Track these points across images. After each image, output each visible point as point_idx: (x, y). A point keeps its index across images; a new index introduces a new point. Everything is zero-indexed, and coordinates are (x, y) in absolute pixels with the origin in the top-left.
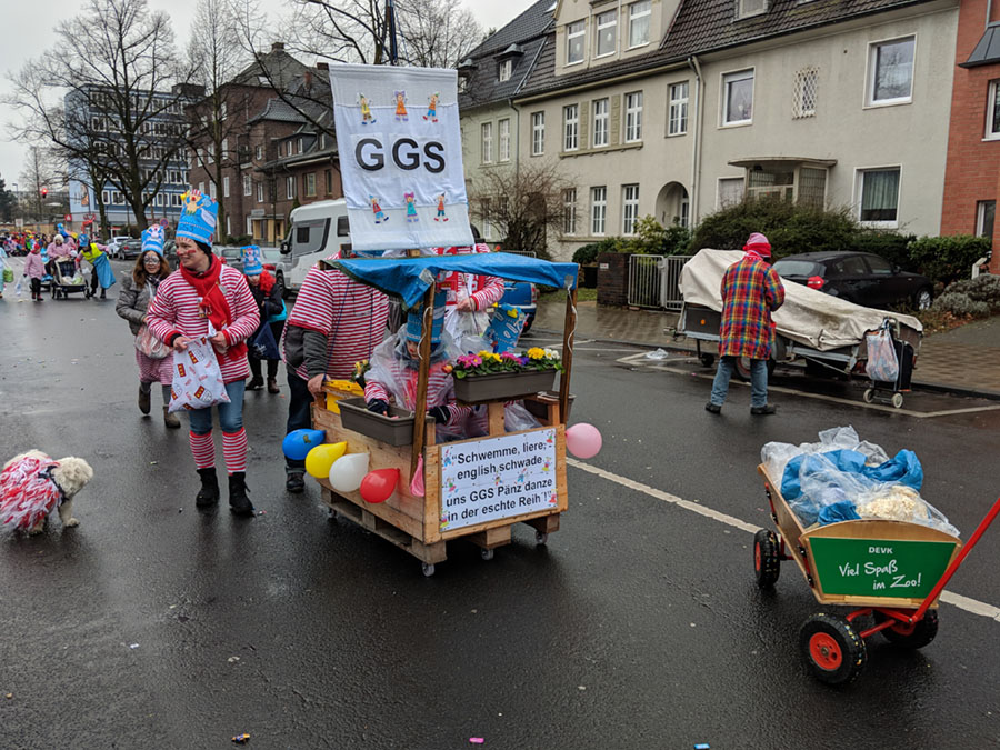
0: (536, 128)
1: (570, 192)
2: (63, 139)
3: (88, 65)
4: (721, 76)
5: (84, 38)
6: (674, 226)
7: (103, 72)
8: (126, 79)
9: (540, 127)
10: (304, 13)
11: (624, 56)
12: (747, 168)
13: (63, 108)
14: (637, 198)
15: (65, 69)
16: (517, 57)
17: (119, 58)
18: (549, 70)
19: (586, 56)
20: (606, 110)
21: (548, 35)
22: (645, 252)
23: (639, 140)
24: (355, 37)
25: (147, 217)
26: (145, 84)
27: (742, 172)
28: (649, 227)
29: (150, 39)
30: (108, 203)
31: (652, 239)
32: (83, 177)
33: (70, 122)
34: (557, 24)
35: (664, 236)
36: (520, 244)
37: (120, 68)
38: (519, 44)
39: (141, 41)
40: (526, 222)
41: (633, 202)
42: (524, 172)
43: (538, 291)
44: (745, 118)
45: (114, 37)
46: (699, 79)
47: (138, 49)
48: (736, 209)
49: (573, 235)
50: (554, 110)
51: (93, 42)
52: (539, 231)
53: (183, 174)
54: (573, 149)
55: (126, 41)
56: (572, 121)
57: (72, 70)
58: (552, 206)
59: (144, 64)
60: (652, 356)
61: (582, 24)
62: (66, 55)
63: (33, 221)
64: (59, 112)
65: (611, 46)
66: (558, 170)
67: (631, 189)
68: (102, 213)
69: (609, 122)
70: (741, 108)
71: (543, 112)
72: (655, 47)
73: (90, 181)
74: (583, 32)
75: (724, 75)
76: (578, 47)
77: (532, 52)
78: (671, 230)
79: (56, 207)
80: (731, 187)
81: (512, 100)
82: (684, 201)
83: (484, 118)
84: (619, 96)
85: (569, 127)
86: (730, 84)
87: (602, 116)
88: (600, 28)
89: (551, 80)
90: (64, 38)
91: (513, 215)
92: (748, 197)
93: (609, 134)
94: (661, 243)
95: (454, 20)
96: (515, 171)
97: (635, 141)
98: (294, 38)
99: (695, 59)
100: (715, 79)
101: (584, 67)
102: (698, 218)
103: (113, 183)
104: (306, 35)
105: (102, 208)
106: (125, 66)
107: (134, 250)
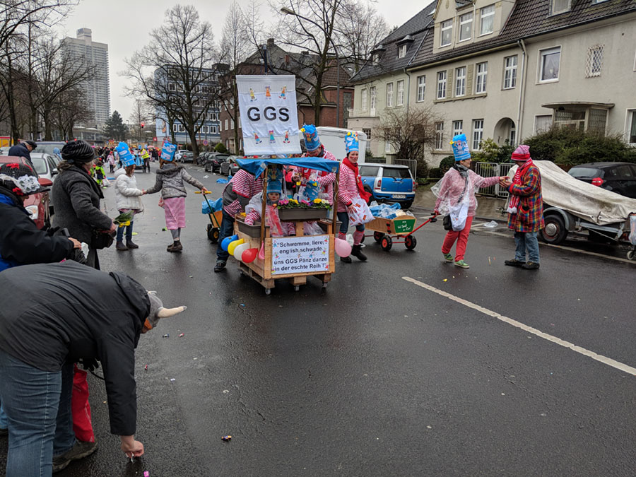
0: (420, 85)
1: (440, 124)
2: (153, 95)
3: (167, 54)
4: (539, 52)
5: (165, 38)
6: (505, 145)
7: (174, 57)
8: (187, 61)
9: (422, 85)
10: (285, 21)
11: (476, 41)
12: (554, 109)
13: (153, 78)
14: (482, 127)
15: (154, 56)
16: (410, 43)
17: (184, 49)
18: (430, 50)
19: (453, 40)
20: (465, 73)
21: (429, 29)
22: (486, 161)
23: (485, 92)
24: (314, 34)
25: (197, 139)
26: (197, 64)
27: (551, 111)
28: (489, 145)
29: (200, 38)
30: (176, 131)
31: (490, 153)
32: (163, 117)
33: (157, 86)
34: (435, 22)
35: (499, 151)
36: (407, 155)
37: (184, 55)
38: (411, 35)
39: (196, 39)
40: (412, 142)
41: (479, 130)
42: (411, 112)
43: (417, 184)
44: (554, 78)
45: (181, 37)
46: (524, 54)
47: (193, 44)
48: (546, 135)
49: (441, 150)
50: (431, 75)
51: (170, 41)
52: (420, 147)
53: (217, 115)
54: (443, 98)
55: (188, 40)
56: (443, 81)
57: (158, 57)
58: (428, 132)
59: (197, 53)
60: (487, 225)
61: (451, 21)
62: (155, 48)
63: (137, 141)
64: (151, 80)
65: (469, 35)
66: (432, 111)
67: (478, 122)
68: (173, 137)
69: (466, 81)
70: (551, 71)
71: (424, 76)
72: (497, 34)
73: (167, 119)
74: (451, 27)
75: (541, 51)
76: (448, 35)
77: (419, 39)
78: (503, 148)
79: (148, 133)
80: (543, 121)
81: (406, 69)
82: (512, 129)
83: (389, 80)
84: (473, 65)
85: (441, 84)
86: (545, 56)
87: (462, 78)
88: (462, 23)
89: (430, 56)
90: (154, 38)
91: (403, 138)
92: (555, 126)
93: (465, 89)
94: (496, 155)
95: (372, 22)
96: (406, 111)
97: (482, 92)
98: (279, 35)
99: (522, 41)
100: (535, 54)
101: (452, 47)
102: (521, 140)
103: (179, 120)
104: (286, 33)
105: (173, 134)
106: (187, 53)
107: (190, 157)
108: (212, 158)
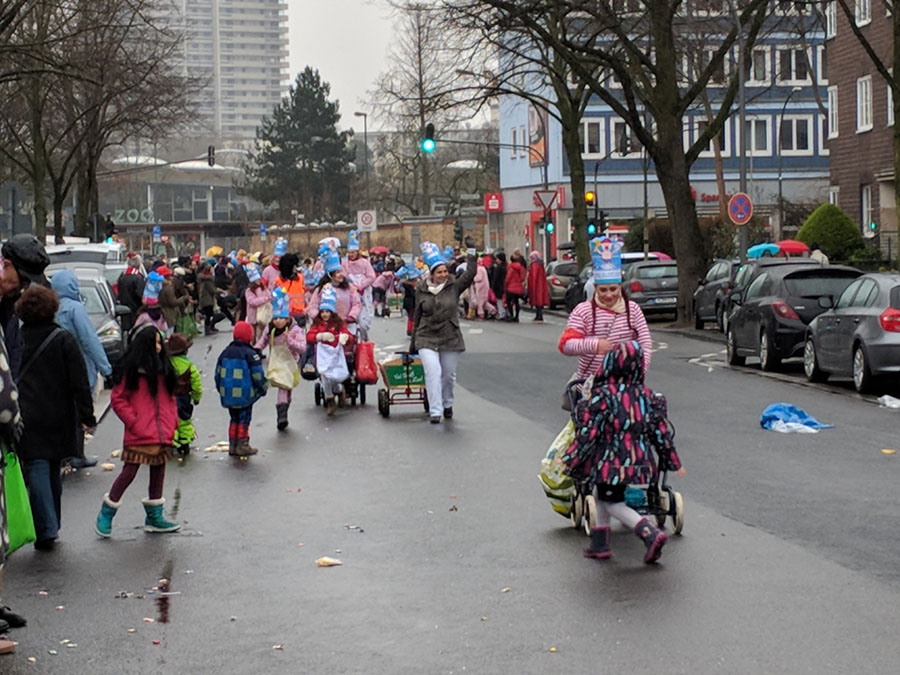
30: (601, 155)
107: (660, 290)
108: (766, 290)
